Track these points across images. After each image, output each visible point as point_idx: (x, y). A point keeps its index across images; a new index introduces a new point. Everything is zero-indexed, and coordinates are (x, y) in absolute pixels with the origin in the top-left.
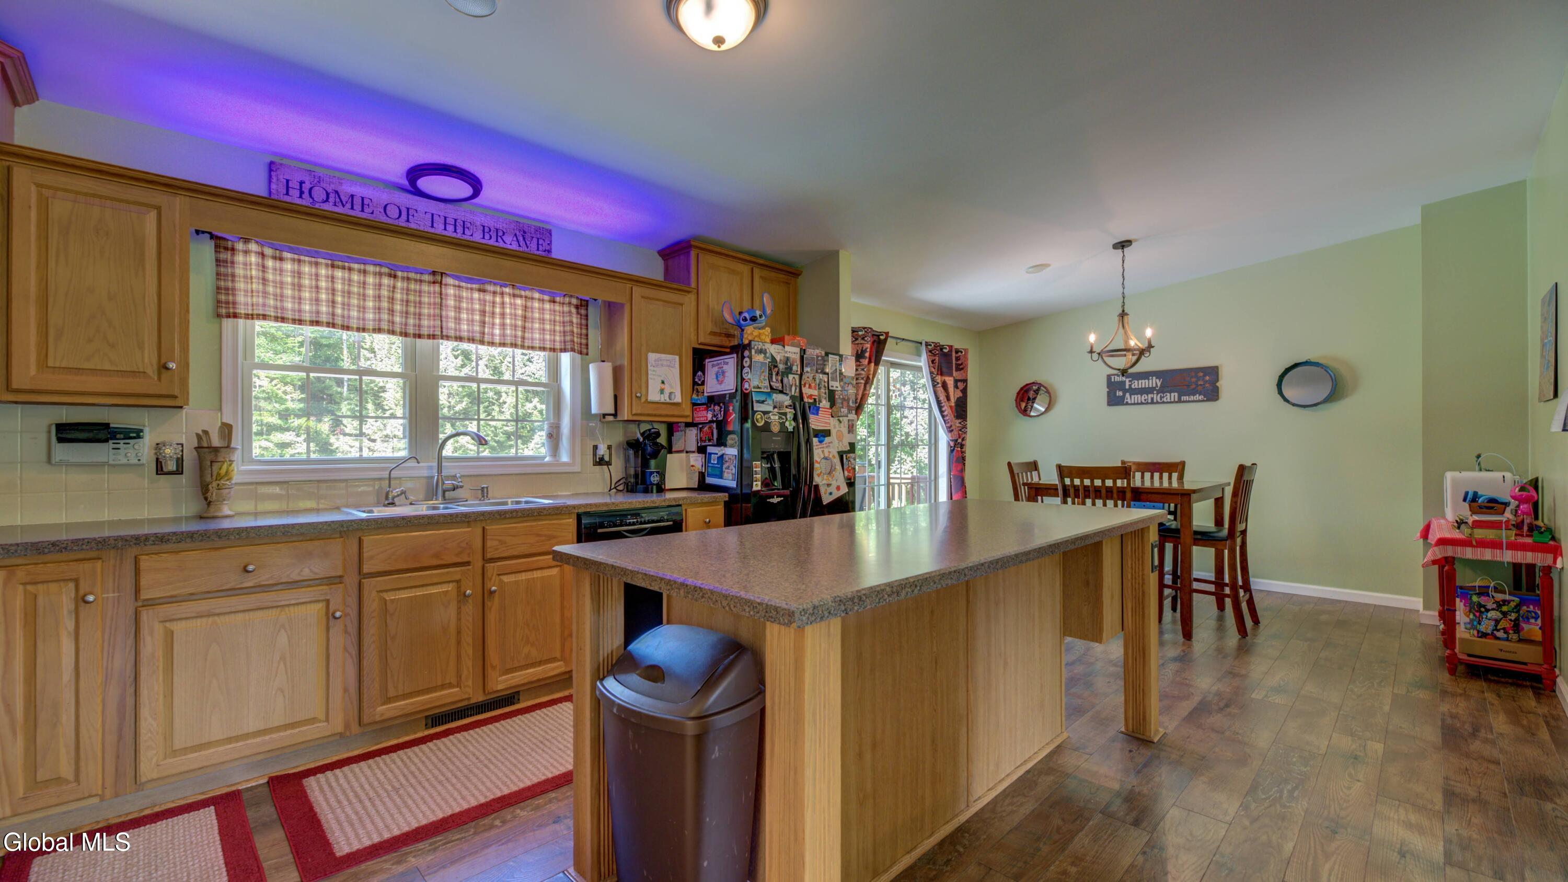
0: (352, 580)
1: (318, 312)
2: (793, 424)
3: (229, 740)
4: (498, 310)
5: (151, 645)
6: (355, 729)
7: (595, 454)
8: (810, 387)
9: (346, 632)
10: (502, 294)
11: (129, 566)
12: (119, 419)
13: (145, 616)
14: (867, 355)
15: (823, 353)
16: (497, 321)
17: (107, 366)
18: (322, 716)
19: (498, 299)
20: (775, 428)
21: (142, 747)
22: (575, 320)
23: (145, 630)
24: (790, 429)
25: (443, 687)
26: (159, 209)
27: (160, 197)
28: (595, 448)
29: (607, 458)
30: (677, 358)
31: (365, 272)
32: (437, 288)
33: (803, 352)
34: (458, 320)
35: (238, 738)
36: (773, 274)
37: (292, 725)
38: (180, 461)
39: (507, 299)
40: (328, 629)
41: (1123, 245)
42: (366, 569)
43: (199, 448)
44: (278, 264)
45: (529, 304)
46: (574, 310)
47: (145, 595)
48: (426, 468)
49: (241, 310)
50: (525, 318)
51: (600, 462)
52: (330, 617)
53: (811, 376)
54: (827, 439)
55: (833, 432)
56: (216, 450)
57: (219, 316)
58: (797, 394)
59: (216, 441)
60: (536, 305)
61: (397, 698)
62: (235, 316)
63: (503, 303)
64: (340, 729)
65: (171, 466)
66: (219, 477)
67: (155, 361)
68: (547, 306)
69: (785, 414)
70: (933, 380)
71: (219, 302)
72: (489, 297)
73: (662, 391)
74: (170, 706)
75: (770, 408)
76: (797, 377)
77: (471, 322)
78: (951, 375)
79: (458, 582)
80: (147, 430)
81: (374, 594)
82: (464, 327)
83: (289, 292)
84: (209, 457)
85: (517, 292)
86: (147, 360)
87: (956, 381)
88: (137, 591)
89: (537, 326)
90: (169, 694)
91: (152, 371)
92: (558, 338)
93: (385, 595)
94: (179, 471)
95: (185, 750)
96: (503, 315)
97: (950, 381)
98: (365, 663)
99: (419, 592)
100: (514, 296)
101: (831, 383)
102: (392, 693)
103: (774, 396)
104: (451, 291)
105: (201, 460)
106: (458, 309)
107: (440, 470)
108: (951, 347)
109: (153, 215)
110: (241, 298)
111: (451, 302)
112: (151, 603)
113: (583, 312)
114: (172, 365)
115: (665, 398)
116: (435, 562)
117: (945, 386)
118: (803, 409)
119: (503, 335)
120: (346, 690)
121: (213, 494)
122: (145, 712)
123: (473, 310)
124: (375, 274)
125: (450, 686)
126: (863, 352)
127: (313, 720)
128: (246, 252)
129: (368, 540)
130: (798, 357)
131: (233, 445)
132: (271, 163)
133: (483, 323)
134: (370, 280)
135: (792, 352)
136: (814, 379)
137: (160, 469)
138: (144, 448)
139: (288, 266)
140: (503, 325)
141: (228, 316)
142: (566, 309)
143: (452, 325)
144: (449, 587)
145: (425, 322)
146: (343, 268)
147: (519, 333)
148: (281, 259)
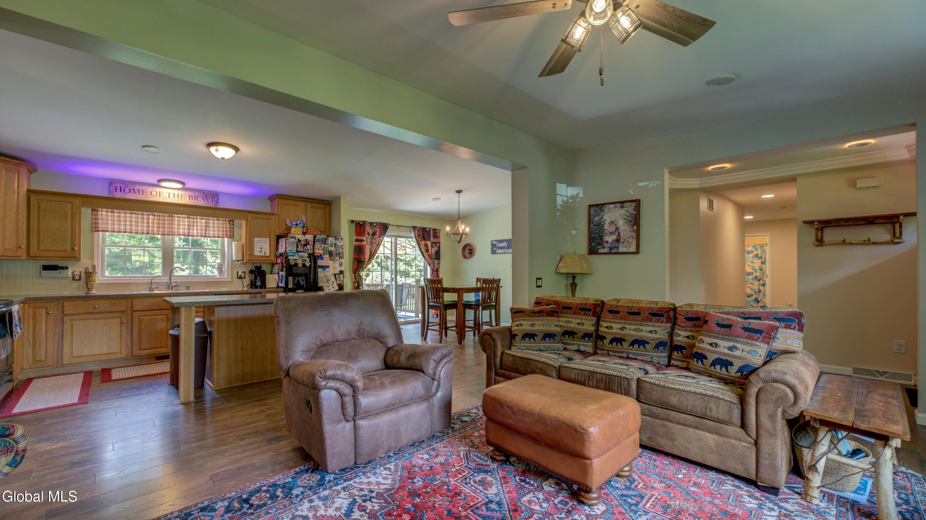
0: (129, 312)
1: (126, 229)
2: (309, 263)
3: (89, 356)
4: (195, 224)
5: (67, 326)
6: (130, 357)
7: (237, 275)
8: (319, 249)
9: (127, 327)
10: (197, 219)
11: (61, 304)
12: (60, 263)
13: (65, 318)
14: (377, 233)
15: (326, 237)
16: (195, 228)
17: (56, 249)
18: (119, 352)
19: (195, 220)
20: (300, 265)
21: (64, 354)
22: (228, 226)
23: (65, 322)
24: (308, 265)
25: (161, 348)
26: (72, 203)
27: (72, 200)
28: (238, 272)
29: (243, 276)
30: (268, 239)
31: (143, 214)
32: (171, 218)
33: (315, 237)
34: (179, 229)
35: (92, 355)
36: (317, 205)
37: (109, 354)
38: (80, 276)
39: (198, 220)
40: (121, 326)
41: (459, 192)
42: (134, 309)
43: (86, 272)
44: (112, 214)
45: (208, 221)
46: (227, 222)
47: (65, 313)
48: (166, 280)
49: (100, 229)
50: (206, 226)
51: (240, 278)
52: (122, 323)
53: (319, 246)
54: (327, 269)
55: (331, 267)
56: (90, 273)
57: (93, 231)
58: (312, 252)
59: (91, 271)
60: (211, 221)
61: (144, 349)
62: (98, 231)
63: (197, 222)
64: (125, 356)
65: (77, 278)
66: (92, 281)
67: (70, 247)
68: (216, 222)
69: (306, 260)
70: (418, 243)
71: (92, 227)
72: (191, 220)
73: (261, 252)
74: (72, 344)
75: (298, 258)
76: (312, 246)
77: (184, 229)
78: (430, 240)
79: (167, 315)
80: (70, 267)
81: (137, 317)
82: (181, 231)
83: (116, 223)
84: (88, 275)
85: (203, 217)
86: (68, 247)
87: (432, 243)
88: (63, 311)
89: (211, 229)
90: (72, 340)
91: (69, 249)
92: (221, 233)
93: (141, 318)
94: (80, 279)
95: (76, 357)
96: (197, 226)
97: (429, 243)
98: (134, 337)
99: (152, 317)
100: (202, 219)
101: (330, 248)
102: (142, 347)
103: (299, 253)
104: (176, 219)
105: (86, 276)
106: (179, 225)
107: (170, 279)
108: (430, 228)
109: (70, 204)
110: (100, 225)
111: (176, 223)
112: (66, 315)
113: (232, 223)
114: (76, 248)
115: (262, 254)
116: (158, 308)
117: (426, 245)
118: (314, 257)
119: (197, 233)
120: (127, 345)
121: (89, 286)
122: (65, 345)
123: (185, 225)
124: (147, 215)
125: (164, 347)
126: (376, 232)
127: (116, 353)
128: (102, 211)
129: (135, 301)
130: (312, 239)
131: (96, 271)
132: (111, 182)
133: (189, 229)
134: (145, 217)
135: (310, 237)
136: (321, 246)
137: (74, 279)
138: (69, 272)
139: (116, 214)
140: (197, 229)
141: (96, 231)
142: (224, 222)
143: (176, 230)
144: (164, 316)
145: (166, 230)
146: (135, 214)
147: (204, 232)
148: (114, 212)
